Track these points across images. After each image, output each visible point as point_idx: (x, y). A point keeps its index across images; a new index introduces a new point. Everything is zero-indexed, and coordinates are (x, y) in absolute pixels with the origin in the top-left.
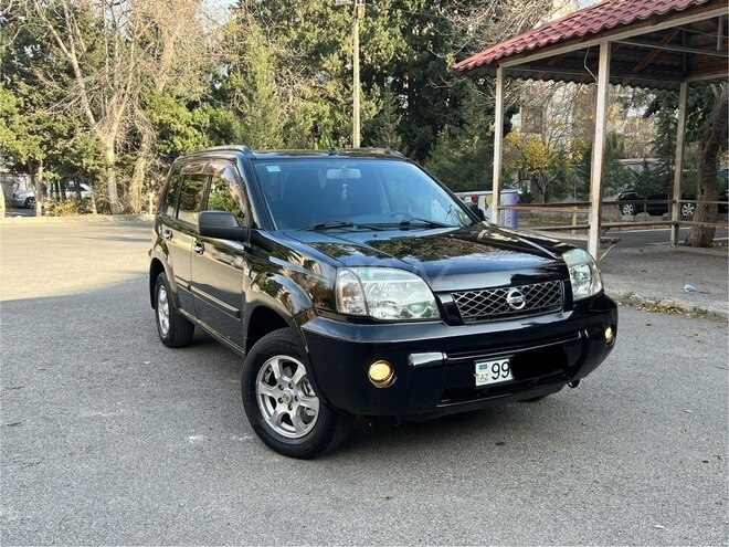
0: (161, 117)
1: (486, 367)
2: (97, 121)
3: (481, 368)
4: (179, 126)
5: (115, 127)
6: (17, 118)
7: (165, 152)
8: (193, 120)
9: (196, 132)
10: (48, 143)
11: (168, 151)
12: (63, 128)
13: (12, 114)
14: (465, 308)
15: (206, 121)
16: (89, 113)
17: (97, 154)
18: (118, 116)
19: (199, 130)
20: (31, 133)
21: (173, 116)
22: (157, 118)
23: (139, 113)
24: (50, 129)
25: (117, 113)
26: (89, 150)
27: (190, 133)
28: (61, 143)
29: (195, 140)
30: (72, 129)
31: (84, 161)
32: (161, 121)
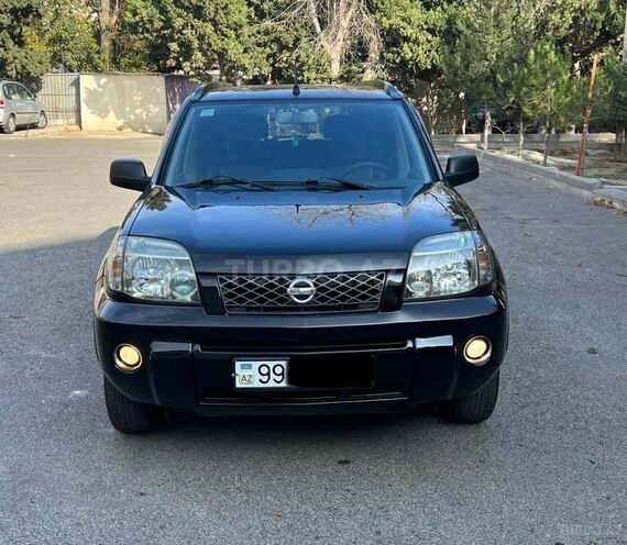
0: (391, 21)
1: (250, 367)
2: (322, 29)
3: (243, 367)
4: (409, 31)
5: (340, 36)
6: (246, 30)
7: (394, 62)
8: (426, 23)
9: (430, 37)
10: (274, 55)
11: (398, 61)
12: (288, 38)
13: (241, 26)
14: (229, 295)
15: (441, 24)
16: (315, 20)
17: (320, 67)
18: (345, 23)
19: (434, 35)
20: (259, 45)
21: (404, 20)
22: (386, 23)
23: (367, 19)
24: (277, 40)
25: (344, 19)
26: (310, 62)
27: (422, 38)
28: (285, 55)
29: (426, 47)
30: (297, 40)
31: (306, 74)
32: (391, 25)
